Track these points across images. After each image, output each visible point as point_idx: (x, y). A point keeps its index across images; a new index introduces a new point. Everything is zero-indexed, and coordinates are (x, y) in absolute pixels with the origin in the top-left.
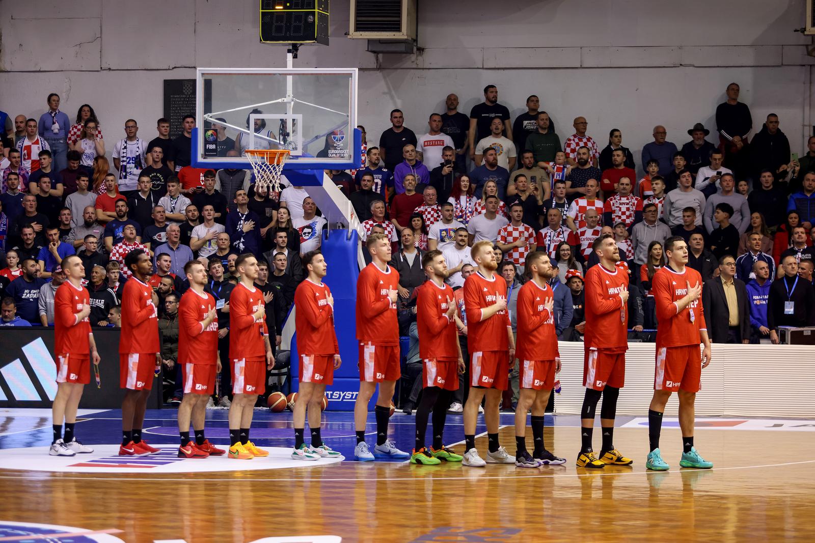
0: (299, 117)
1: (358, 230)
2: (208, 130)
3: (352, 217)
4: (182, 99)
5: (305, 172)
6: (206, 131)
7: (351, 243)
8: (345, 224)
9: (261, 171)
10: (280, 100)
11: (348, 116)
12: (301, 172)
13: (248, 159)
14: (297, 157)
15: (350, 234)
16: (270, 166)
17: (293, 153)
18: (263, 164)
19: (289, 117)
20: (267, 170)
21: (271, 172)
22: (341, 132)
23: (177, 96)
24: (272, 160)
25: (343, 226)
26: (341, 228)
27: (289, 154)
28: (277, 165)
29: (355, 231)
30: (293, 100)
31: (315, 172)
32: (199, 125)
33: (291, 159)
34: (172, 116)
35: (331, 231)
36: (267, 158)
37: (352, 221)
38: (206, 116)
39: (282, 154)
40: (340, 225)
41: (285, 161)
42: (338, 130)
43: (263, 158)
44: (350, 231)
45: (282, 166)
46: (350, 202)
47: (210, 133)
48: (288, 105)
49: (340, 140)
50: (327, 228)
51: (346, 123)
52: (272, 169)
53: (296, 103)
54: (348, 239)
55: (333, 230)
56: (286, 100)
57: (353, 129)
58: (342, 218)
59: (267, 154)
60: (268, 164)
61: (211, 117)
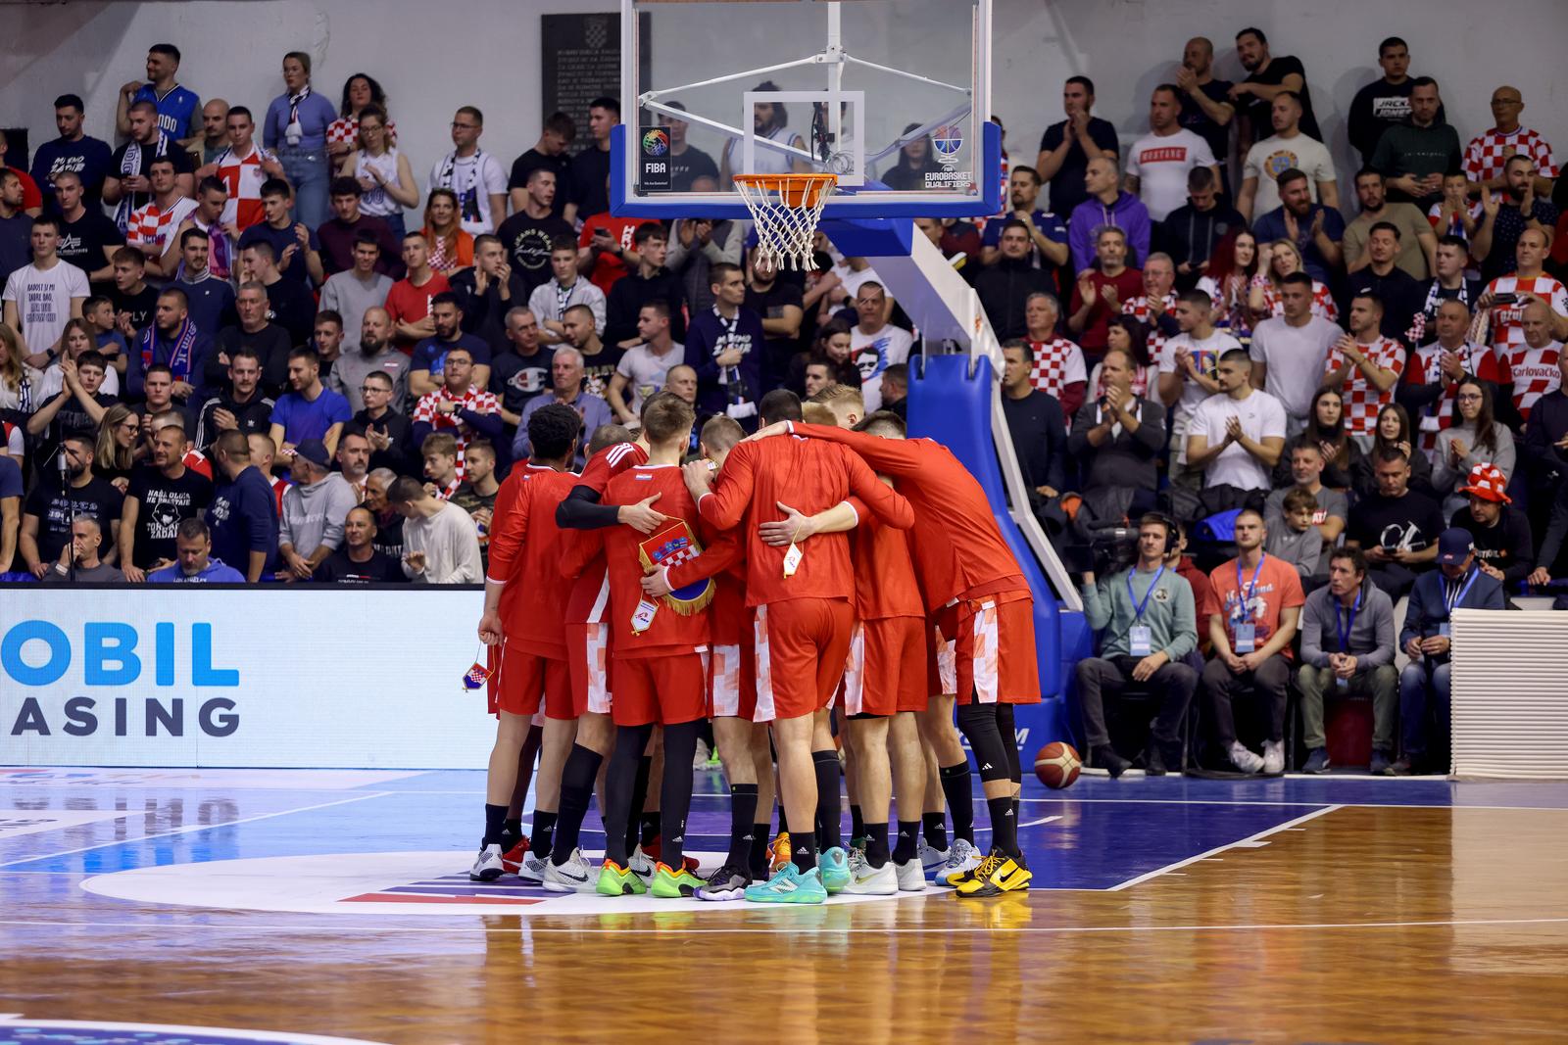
0: (857, 98)
1: (992, 356)
2: (650, 130)
3: (978, 326)
4: (584, 60)
5: (870, 224)
6: (644, 132)
7: (976, 385)
8: (962, 344)
9: (770, 222)
10: (812, 60)
11: (969, 94)
12: (862, 223)
13: (743, 195)
14: (852, 190)
15: (972, 367)
16: (792, 212)
17: (843, 181)
18: (774, 206)
19: (833, 97)
20: (785, 222)
21: (794, 226)
22: (955, 132)
23: (573, 52)
24: (795, 195)
25: (958, 348)
26: (953, 352)
27: (834, 182)
28: (808, 209)
29: (984, 360)
30: (842, 59)
31: (894, 222)
32: (629, 118)
33: (838, 194)
34: (561, 98)
35: (931, 360)
36: (784, 192)
37: (979, 335)
38: (643, 97)
39: (819, 184)
40: (951, 345)
41: (825, 198)
42: (948, 125)
43: (774, 193)
44: (974, 357)
45: (819, 210)
46: (973, 291)
47: (652, 136)
48: (831, 69)
49: (952, 151)
50: (920, 352)
51: (966, 111)
52: (796, 218)
53: (848, 66)
54: (971, 378)
55: (934, 357)
56: (825, 58)
57: (981, 125)
58: (955, 329)
59: (784, 183)
60: (788, 205)
61: (654, 101)
